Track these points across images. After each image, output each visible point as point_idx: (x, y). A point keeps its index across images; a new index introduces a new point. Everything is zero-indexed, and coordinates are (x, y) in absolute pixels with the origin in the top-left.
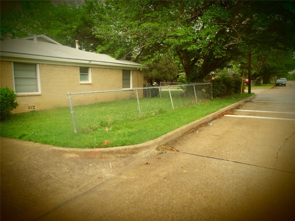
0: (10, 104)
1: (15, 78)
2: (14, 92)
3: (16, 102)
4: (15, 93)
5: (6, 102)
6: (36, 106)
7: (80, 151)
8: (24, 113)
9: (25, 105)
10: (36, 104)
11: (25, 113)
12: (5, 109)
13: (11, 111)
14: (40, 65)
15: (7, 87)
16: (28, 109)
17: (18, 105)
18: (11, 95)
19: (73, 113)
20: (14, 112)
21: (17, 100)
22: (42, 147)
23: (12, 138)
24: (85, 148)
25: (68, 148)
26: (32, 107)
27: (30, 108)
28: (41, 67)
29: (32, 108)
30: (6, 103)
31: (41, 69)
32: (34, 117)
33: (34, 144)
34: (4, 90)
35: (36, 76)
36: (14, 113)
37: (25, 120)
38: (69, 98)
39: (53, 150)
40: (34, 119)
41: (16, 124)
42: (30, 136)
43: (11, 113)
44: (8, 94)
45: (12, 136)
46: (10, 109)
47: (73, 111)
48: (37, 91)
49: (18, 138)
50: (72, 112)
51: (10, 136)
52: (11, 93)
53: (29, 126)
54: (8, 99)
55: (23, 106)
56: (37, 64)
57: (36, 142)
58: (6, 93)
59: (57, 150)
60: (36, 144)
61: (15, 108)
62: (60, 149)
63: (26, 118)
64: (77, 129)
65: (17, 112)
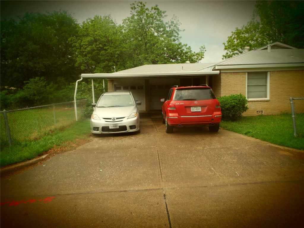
0: (242, 107)
1: (248, 86)
2: (245, 98)
3: (246, 106)
4: (247, 99)
5: (239, 105)
6: (263, 111)
7: (294, 151)
8: (252, 116)
9: (254, 110)
10: (264, 109)
11: (254, 116)
12: (238, 112)
13: (242, 114)
14: (271, 72)
15: (240, 94)
16: (256, 114)
17: (248, 109)
18: (243, 100)
19: (295, 117)
20: (244, 114)
21: (248, 105)
22: (261, 142)
23: (240, 133)
24: (300, 149)
25: (284, 147)
26: (260, 111)
27: (258, 112)
28: (271, 74)
29: (259, 113)
30: (239, 107)
31: (271, 76)
32: (260, 120)
33: (255, 139)
34: (239, 96)
35: (266, 83)
36: (245, 116)
37: (252, 122)
38: (291, 102)
39: (269, 146)
40: (260, 122)
41: (245, 125)
42: (254, 134)
43: (242, 115)
44: (241, 99)
45: (240, 132)
46: (241, 112)
47: (295, 115)
48: (266, 97)
49: (245, 134)
50: (293, 116)
51: (239, 132)
52: (243, 98)
53: (255, 127)
54: (240, 104)
55: (252, 110)
56: (268, 71)
57: (257, 139)
58: (239, 98)
59: (273, 147)
60: (257, 140)
61: (245, 111)
62: (276, 146)
63: (253, 121)
64: (297, 133)
65: (247, 115)
